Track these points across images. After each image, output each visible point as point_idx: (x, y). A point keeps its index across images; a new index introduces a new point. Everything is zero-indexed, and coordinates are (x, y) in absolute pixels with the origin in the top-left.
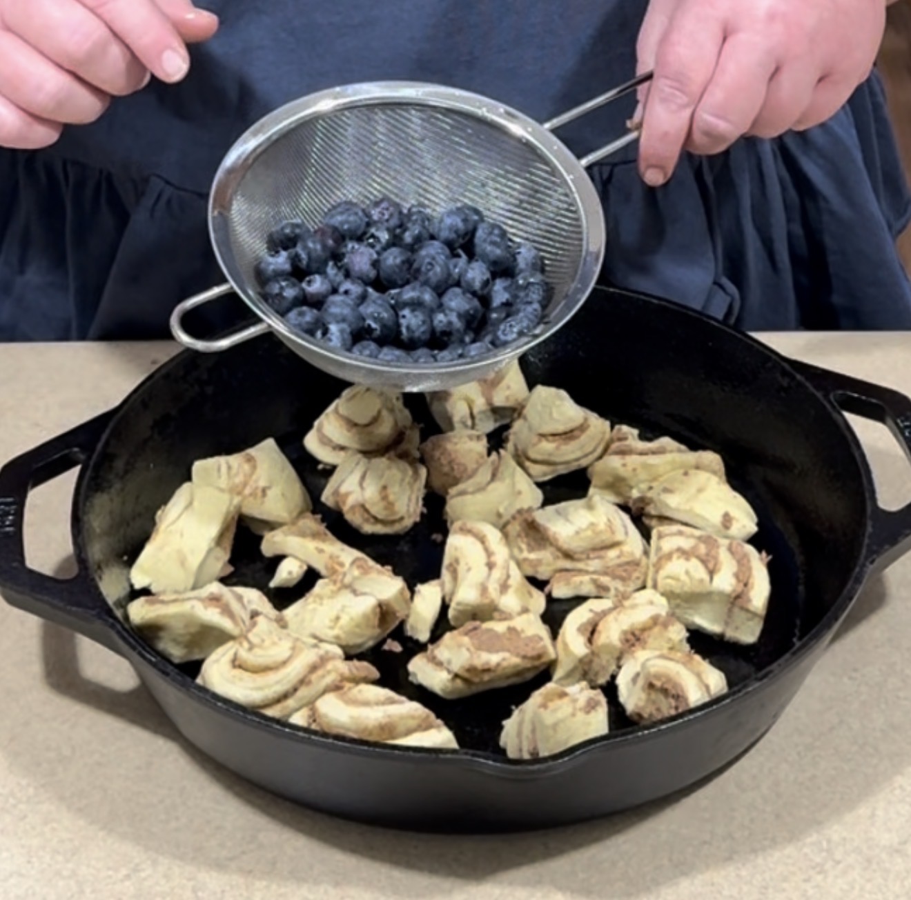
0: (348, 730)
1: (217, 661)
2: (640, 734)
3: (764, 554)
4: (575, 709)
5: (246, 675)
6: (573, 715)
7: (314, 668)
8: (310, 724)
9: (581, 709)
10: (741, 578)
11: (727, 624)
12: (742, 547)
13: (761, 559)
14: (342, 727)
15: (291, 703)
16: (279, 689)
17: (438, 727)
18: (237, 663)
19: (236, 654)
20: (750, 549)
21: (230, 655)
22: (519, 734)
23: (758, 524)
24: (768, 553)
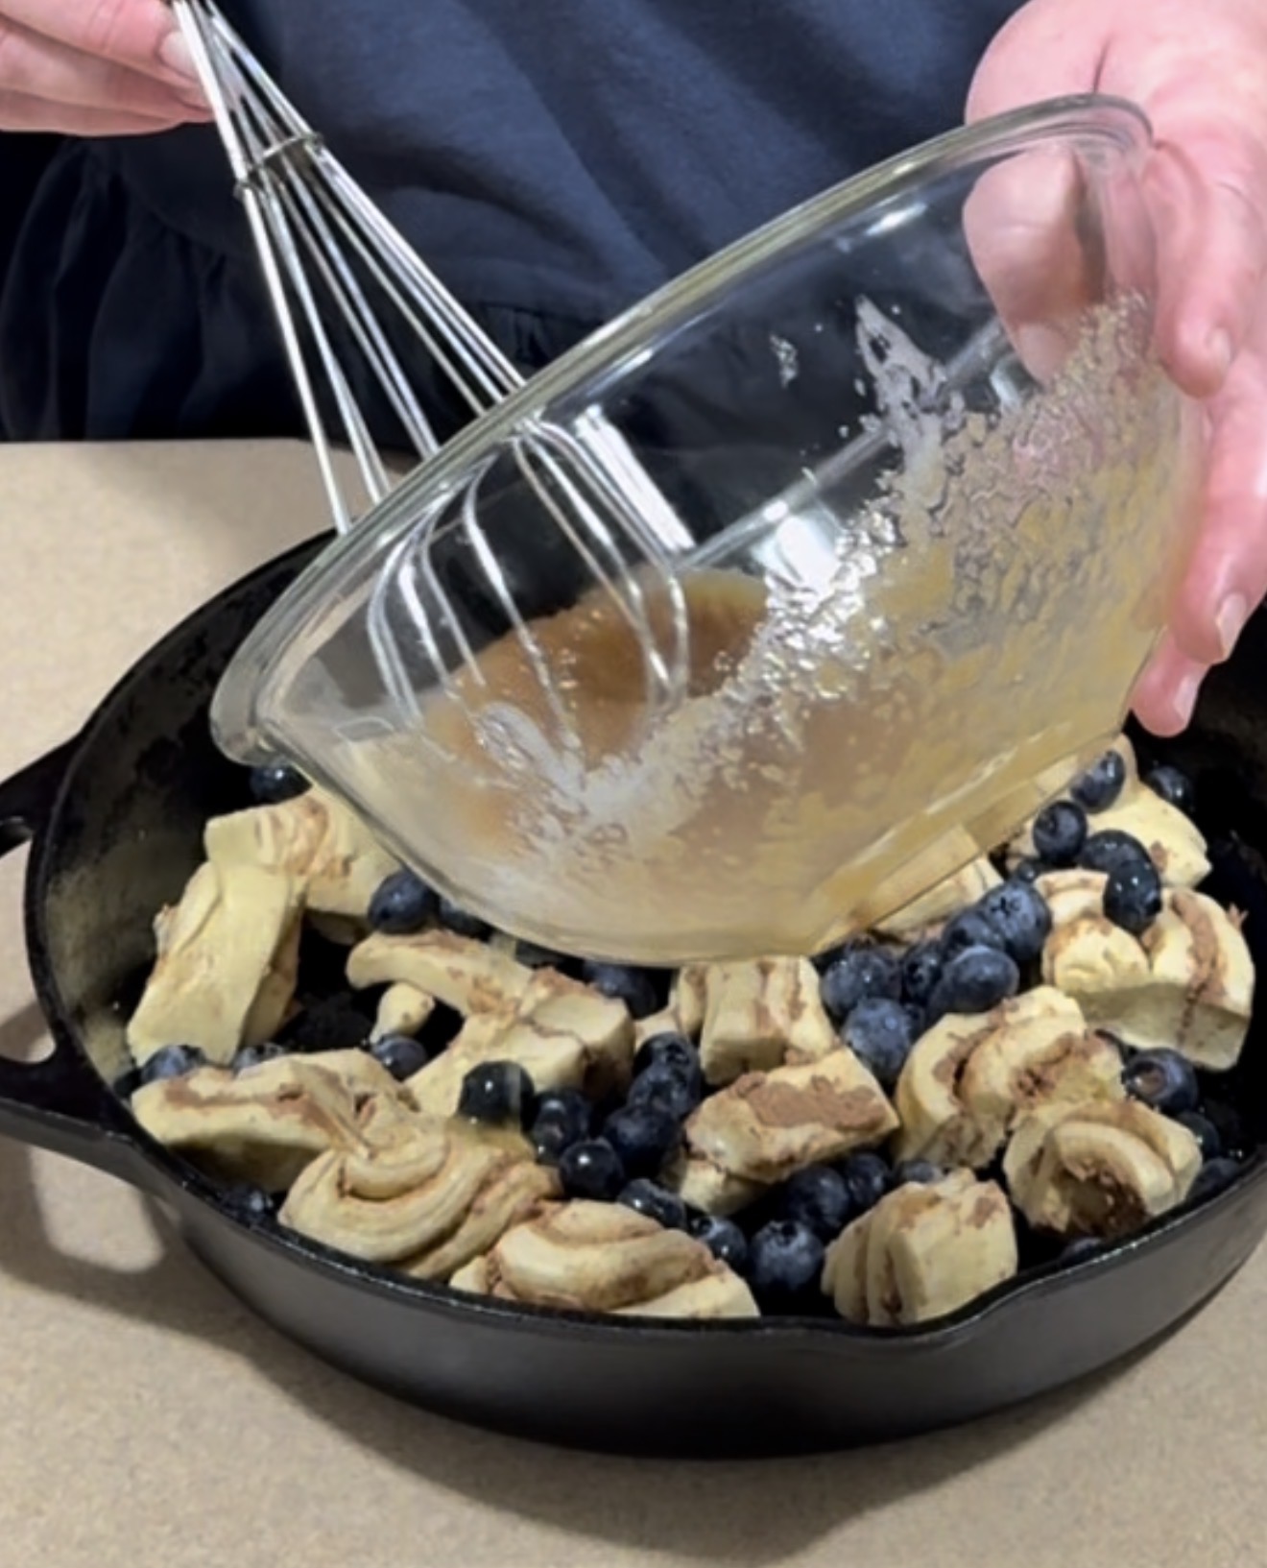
0: (564, 1291)
1: (311, 1189)
2: (1096, 1261)
3: (1234, 910)
4: (958, 1221)
5: (367, 1207)
6: (957, 1233)
7: (484, 1185)
8: (491, 1287)
9: (968, 1222)
10: (1202, 954)
11: (1181, 1038)
12: (1191, 898)
13: (1231, 920)
14: (551, 1286)
15: (451, 1250)
16: (429, 1227)
17: (719, 1271)
18: (347, 1187)
19: (342, 1171)
20: (1207, 903)
21: (332, 1173)
22: (860, 1271)
23: (1210, 855)
24: (1241, 909)
